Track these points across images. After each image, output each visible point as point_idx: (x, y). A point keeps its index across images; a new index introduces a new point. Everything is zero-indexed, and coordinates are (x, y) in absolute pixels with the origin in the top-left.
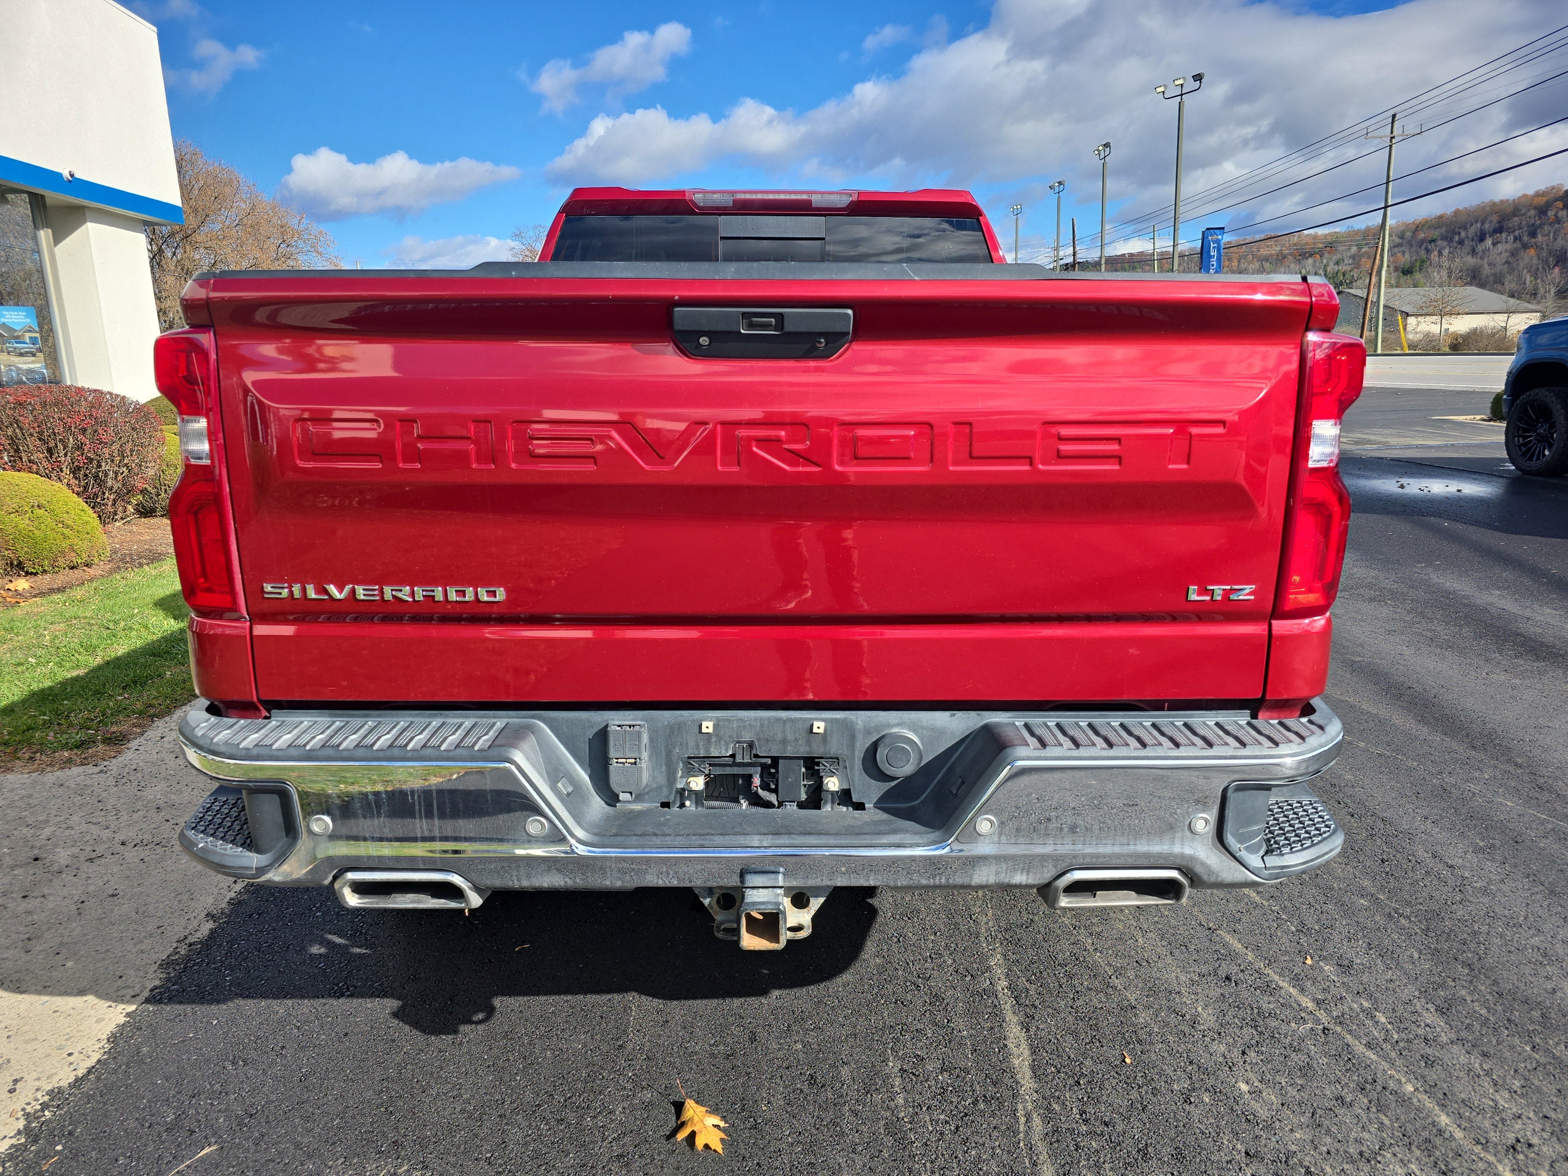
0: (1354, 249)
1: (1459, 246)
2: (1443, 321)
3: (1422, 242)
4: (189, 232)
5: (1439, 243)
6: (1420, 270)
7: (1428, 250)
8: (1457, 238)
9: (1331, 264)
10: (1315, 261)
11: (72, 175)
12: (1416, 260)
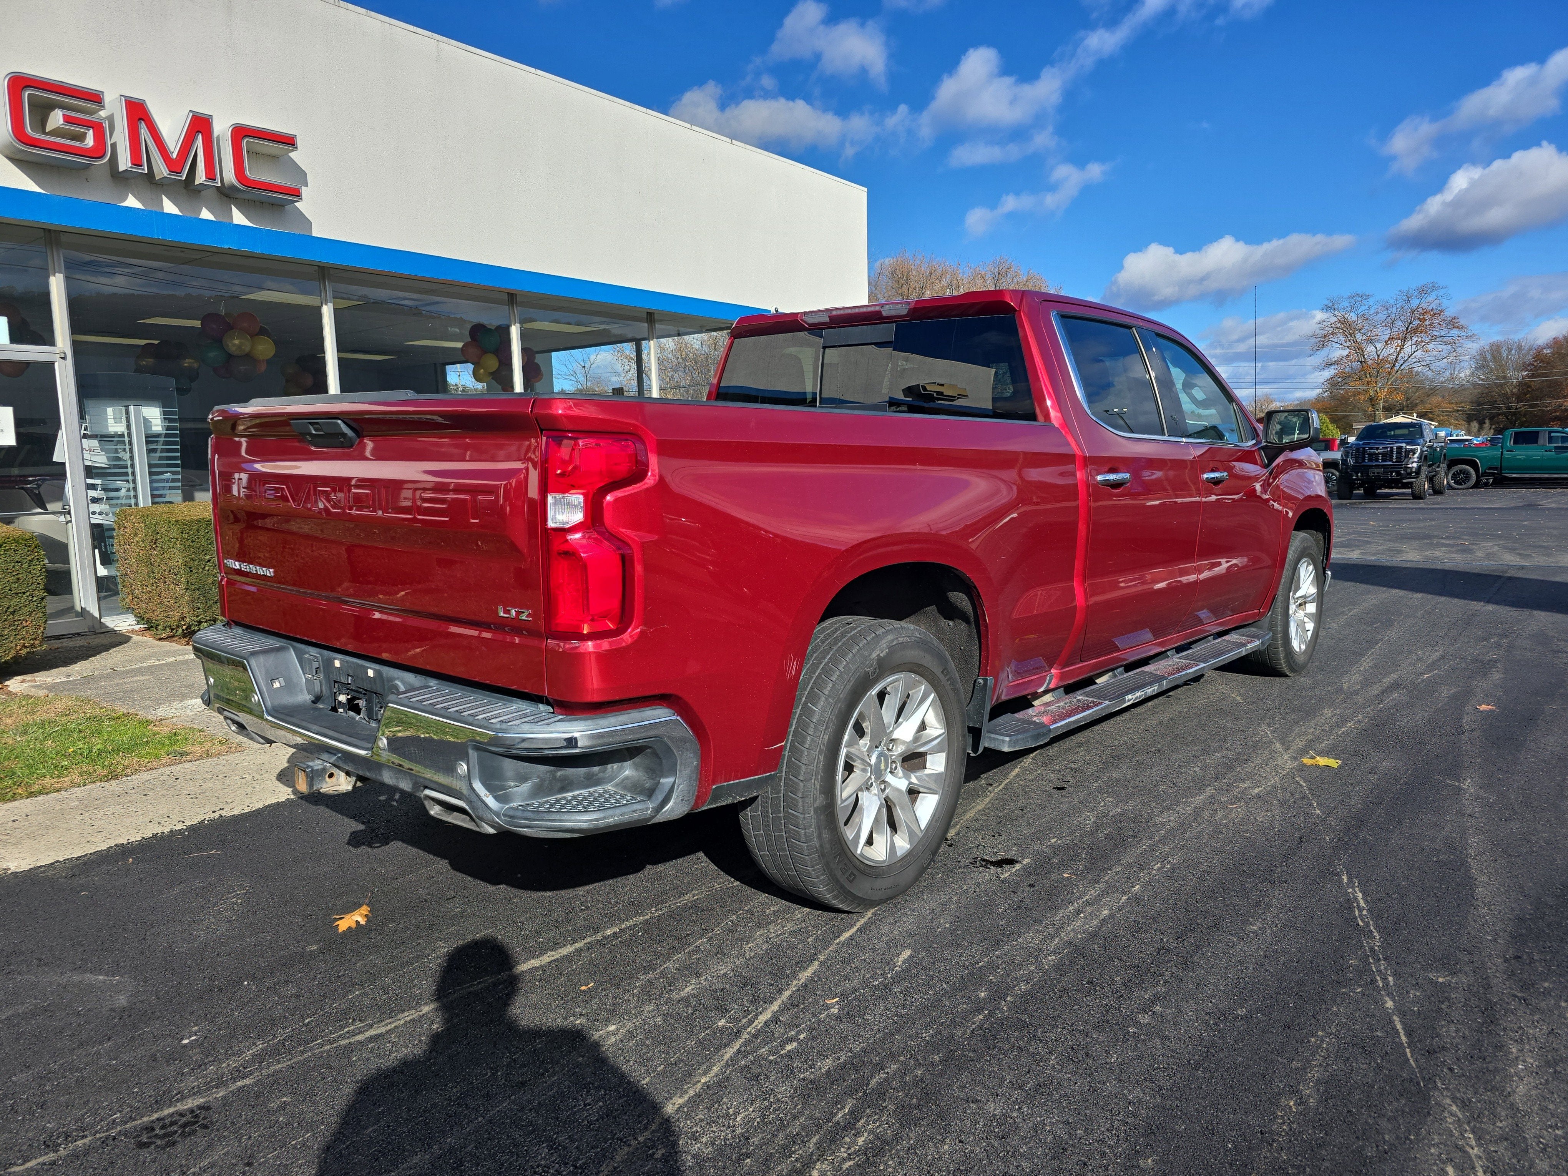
11: (777, 311)
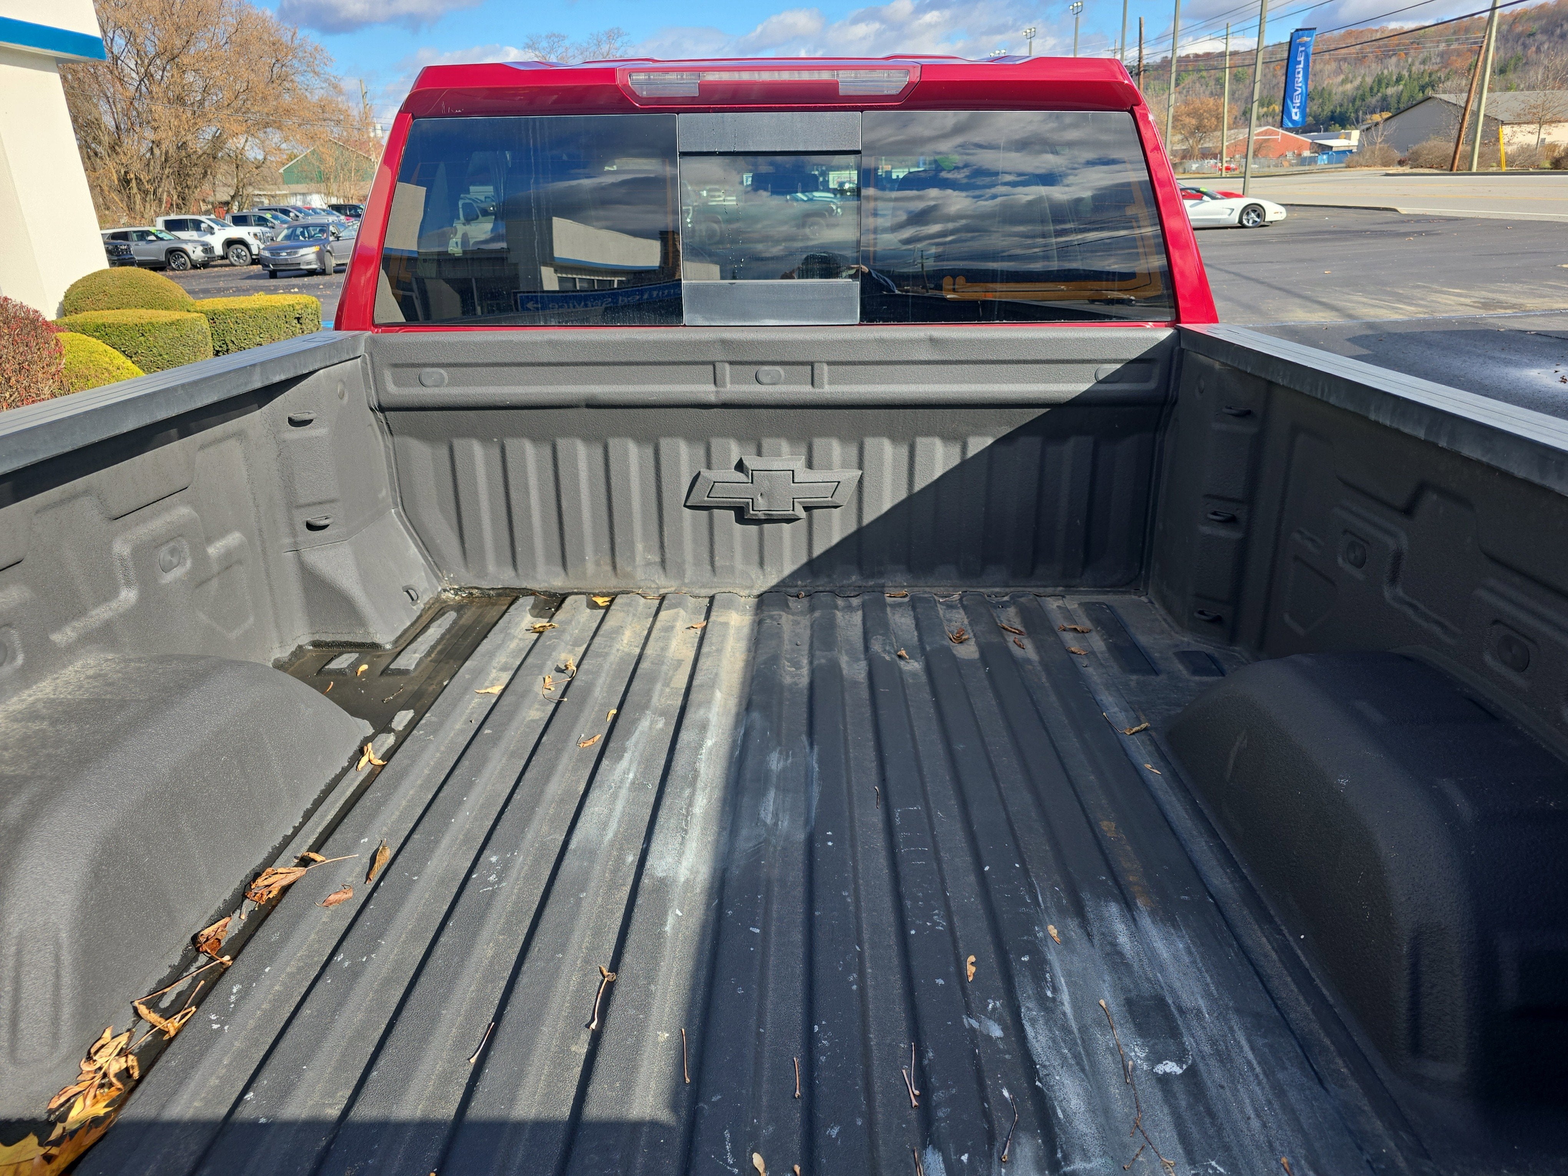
0: (1442, 46)
1: (1560, 41)
2: (1542, 130)
3: (1519, 36)
4: (176, 52)
5: (1539, 37)
6: (1515, 69)
7: (1525, 46)
8: (1558, 31)
9: (1417, 63)
10: (1399, 60)
12: (1511, 58)
